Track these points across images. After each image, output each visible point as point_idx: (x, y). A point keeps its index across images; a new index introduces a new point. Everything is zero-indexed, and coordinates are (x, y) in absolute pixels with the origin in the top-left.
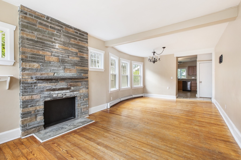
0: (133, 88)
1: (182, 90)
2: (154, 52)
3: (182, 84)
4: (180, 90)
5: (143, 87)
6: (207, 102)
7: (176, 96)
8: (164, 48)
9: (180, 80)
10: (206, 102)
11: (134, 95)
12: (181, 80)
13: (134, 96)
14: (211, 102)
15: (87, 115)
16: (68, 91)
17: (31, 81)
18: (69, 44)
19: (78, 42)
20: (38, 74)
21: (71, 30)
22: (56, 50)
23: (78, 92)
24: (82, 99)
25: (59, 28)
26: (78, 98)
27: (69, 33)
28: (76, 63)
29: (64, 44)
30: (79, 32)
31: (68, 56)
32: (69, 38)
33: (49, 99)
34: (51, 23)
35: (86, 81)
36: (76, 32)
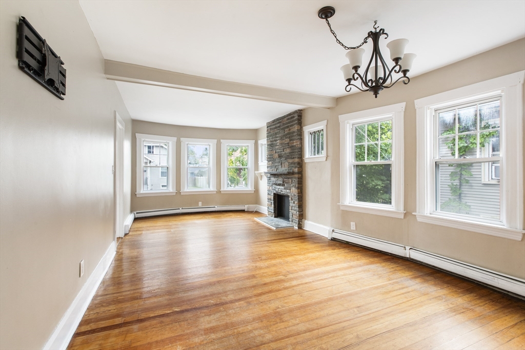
15: (297, 225)
16: (283, 188)
17: (269, 175)
18: (284, 136)
19: (289, 130)
20: (271, 170)
21: (285, 119)
22: (277, 147)
23: (289, 191)
24: (293, 202)
25: (278, 125)
26: (290, 199)
27: (284, 124)
28: (288, 156)
29: (282, 139)
30: (290, 117)
31: (284, 149)
32: (283, 129)
33: (275, 192)
34: (275, 124)
35: (295, 178)
36: (288, 119)
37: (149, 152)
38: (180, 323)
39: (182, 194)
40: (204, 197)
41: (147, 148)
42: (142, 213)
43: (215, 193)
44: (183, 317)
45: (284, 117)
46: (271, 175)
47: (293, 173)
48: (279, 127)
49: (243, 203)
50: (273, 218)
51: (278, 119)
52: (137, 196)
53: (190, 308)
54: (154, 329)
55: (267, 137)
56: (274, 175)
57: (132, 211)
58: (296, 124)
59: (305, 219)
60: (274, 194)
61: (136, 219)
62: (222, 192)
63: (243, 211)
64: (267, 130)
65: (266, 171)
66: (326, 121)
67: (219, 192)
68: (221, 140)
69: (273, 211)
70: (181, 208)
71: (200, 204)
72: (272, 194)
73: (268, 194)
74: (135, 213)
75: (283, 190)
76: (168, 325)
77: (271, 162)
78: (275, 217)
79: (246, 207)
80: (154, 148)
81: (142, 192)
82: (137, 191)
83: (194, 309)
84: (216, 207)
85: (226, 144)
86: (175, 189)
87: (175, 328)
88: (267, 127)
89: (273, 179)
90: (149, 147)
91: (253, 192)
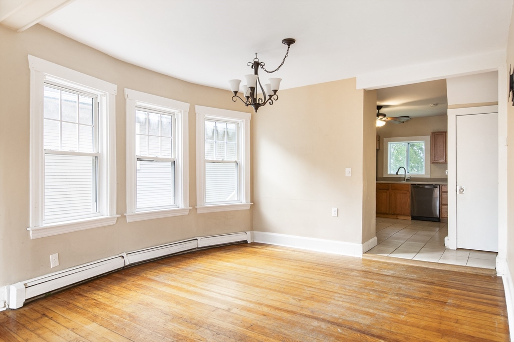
0: (199, 212)
1: (410, 218)
2: (256, 65)
3: (409, 194)
4: (404, 215)
5: (249, 208)
6: (476, 275)
7: (363, 243)
8: (290, 42)
9: (405, 182)
10: (474, 272)
11: (203, 236)
12: (407, 180)
13: (203, 242)
14: (493, 273)
38: (389, 330)
44: (383, 332)
53: (367, 336)
54: (417, 337)
76: (401, 334)
83: (364, 333)
87: (397, 328)
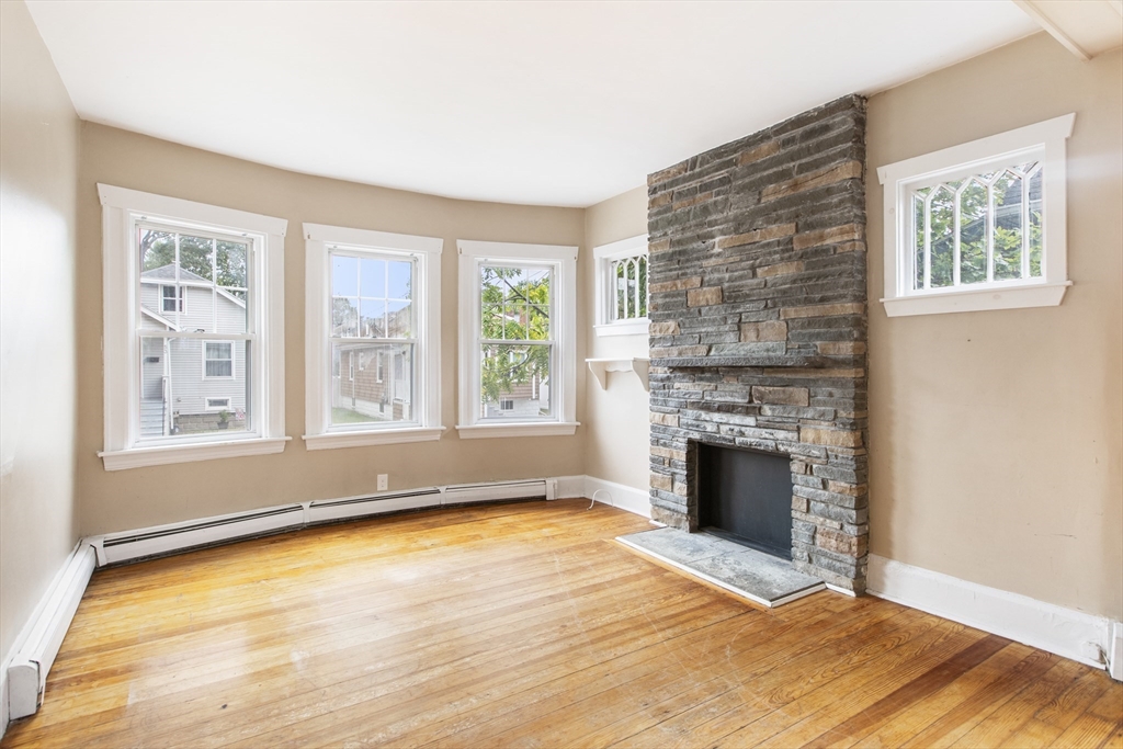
15: (848, 582)
16: (750, 420)
17: (662, 372)
18: (755, 214)
19: (795, 186)
20: (675, 351)
21: (765, 146)
22: (712, 261)
23: (792, 436)
24: (815, 480)
25: (723, 173)
26: (795, 467)
27: (754, 168)
28: (784, 292)
29: (739, 225)
30: (799, 131)
31: (753, 269)
32: (756, 187)
33: (696, 436)
34: (700, 175)
35: (834, 383)
36: (786, 143)
37: (170, 306)
39: (310, 447)
40: (399, 455)
41: (160, 292)
42: (133, 539)
43: (438, 437)
45: (761, 137)
46: (674, 369)
47: (819, 364)
48: (723, 182)
49: (541, 473)
50: (683, 534)
51: (717, 153)
52: (108, 466)
55: (652, 227)
56: (694, 371)
57: (79, 536)
58: (843, 154)
59: (889, 556)
60: (690, 442)
61: (102, 575)
62: (462, 436)
63: (538, 502)
64: (652, 203)
65: (647, 357)
66: (1072, 116)
67: (452, 433)
68: (460, 243)
69: (685, 509)
70: (306, 505)
71: (382, 482)
72: (682, 444)
73: (656, 442)
74: (99, 543)
75: (748, 431)
77: (672, 324)
78: (693, 530)
79: (549, 488)
80: (185, 293)
81: (130, 447)
82: (108, 444)
84: (442, 489)
85: (478, 257)
86: (282, 430)
88: (653, 191)
89: (685, 387)
90: (169, 291)
91: (572, 432)
